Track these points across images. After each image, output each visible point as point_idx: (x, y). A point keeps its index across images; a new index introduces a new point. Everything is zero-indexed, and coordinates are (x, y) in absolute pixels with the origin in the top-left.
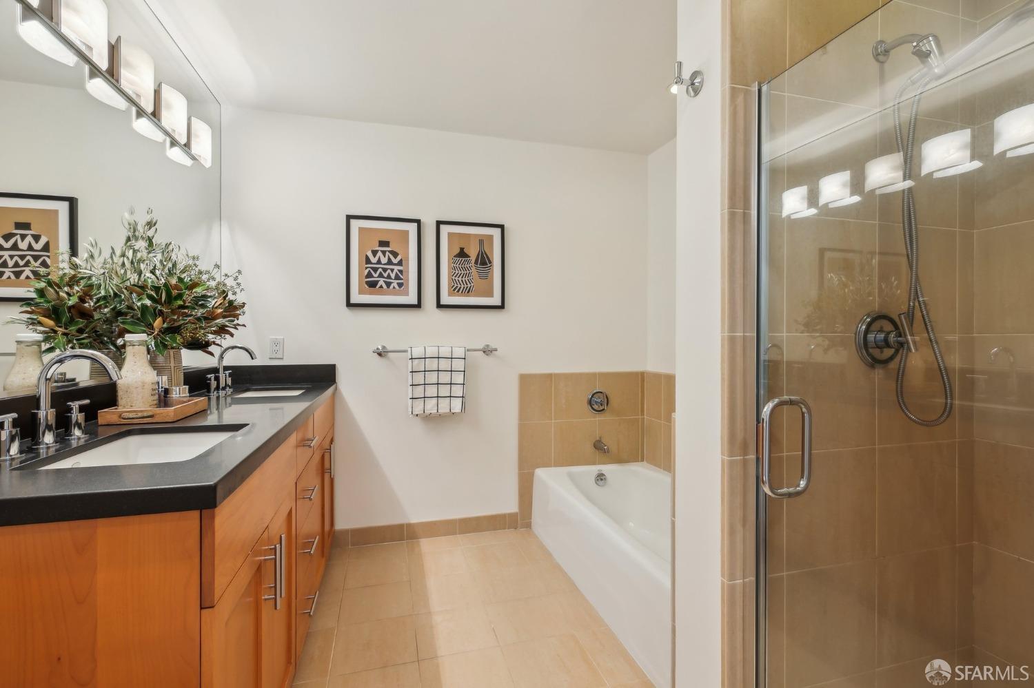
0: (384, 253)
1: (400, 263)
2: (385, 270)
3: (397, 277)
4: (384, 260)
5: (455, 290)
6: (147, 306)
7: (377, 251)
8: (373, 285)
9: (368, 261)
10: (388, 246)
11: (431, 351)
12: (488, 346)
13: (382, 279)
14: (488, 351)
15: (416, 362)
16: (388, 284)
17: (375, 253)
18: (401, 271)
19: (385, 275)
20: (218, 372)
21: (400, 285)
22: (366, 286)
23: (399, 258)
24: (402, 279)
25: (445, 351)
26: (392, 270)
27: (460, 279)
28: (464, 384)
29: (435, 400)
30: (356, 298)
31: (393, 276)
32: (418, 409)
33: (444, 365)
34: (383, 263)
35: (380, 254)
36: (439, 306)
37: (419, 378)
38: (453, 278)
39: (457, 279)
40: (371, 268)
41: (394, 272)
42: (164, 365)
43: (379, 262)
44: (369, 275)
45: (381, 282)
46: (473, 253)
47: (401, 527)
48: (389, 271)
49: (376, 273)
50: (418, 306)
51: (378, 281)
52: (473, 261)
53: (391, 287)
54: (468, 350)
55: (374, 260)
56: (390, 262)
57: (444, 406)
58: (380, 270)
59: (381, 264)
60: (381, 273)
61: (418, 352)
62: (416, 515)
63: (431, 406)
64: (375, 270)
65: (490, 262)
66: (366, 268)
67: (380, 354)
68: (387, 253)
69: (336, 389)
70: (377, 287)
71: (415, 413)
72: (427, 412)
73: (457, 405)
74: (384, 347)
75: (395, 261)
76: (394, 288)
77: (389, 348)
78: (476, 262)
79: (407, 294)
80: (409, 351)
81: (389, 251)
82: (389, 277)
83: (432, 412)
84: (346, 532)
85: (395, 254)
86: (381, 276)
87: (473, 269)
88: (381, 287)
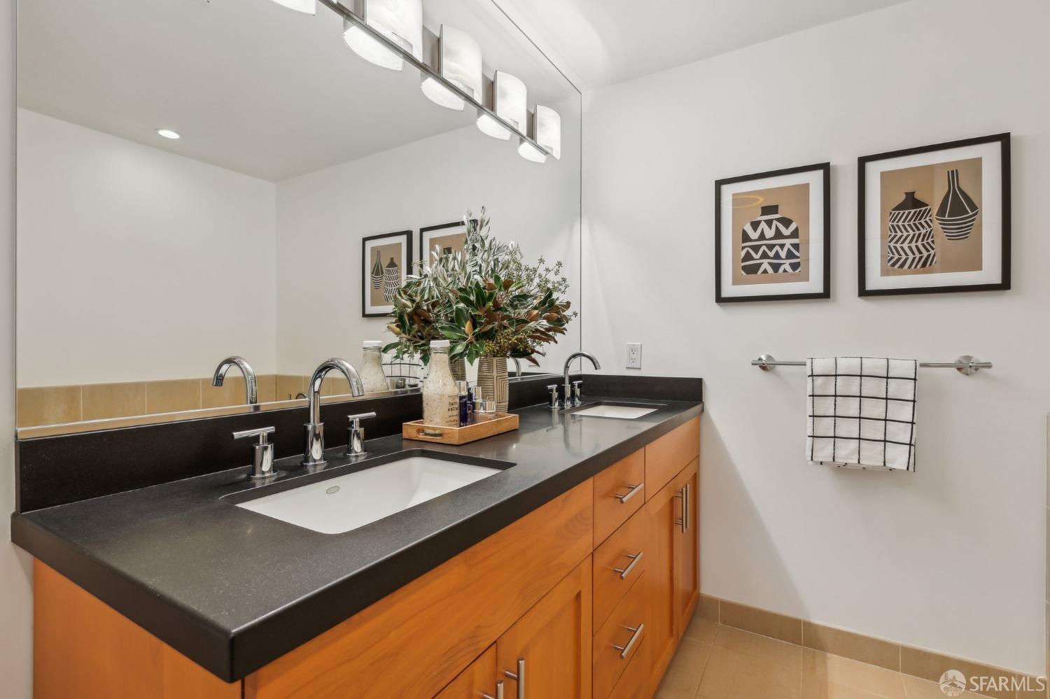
0: (769, 223)
1: (795, 234)
2: (771, 247)
3: (790, 255)
4: (770, 233)
5: (894, 264)
6: (461, 310)
7: (759, 222)
8: (752, 270)
9: (746, 238)
10: (777, 212)
11: (847, 365)
12: (968, 358)
13: (766, 261)
14: (966, 367)
15: (819, 381)
16: (776, 267)
17: (755, 225)
18: (796, 246)
19: (771, 254)
20: (564, 382)
21: (795, 266)
22: (743, 272)
23: (793, 227)
24: (798, 257)
25: (874, 365)
26: (782, 246)
27: (906, 245)
28: (913, 423)
29: (855, 443)
30: (729, 290)
31: (783, 254)
32: (824, 451)
33: (870, 387)
34: (767, 237)
35: (763, 225)
36: (863, 292)
37: (826, 406)
38: (892, 244)
39: (898, 246)
40: (751, 247)
41: (786, 249)
42: (488, 374)
43: (762, 237)
44: (748, 257)
45: (765, 264)
46: (935, 197)
47: (796, 622)
48: (777, 248)
49: (757, 253)
50: (826, 294)
51: (760, 265)
52: (935, 210)
53: (781, 270)
54: (923, 365)
55: (754, 235)
56: (778, 235)
57: (872, 455)
58: (764, 248)
59: (766, 239)
60: (764, 251)
61: (822, 365)
62: (821, 615)
63: (846, 452)
64: (756, 249)
65: (974, 207)
66: (743, 248)
67: (764, 368)
68: (775, 222)
69: (703, 410)
70: (760, 272)
71: (818, 458)
72: (840, 461)
73: (898, 457)
74: (769, 357)
75: (786, 232)
76: (785, 271)
77: (778, 359)
78: (942, 212)
79: (807, 279)
80: (808, 363)
81: (777, 220)
82: (777, 256)
83: (848, 461)
84: (714, 601)
85: (786, 222)
86: (765, 256)
87: (936, 225)
88: (765, 272)
